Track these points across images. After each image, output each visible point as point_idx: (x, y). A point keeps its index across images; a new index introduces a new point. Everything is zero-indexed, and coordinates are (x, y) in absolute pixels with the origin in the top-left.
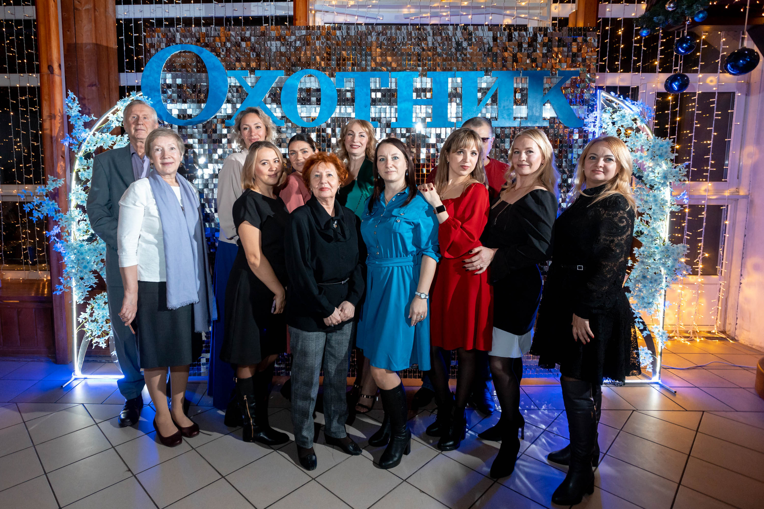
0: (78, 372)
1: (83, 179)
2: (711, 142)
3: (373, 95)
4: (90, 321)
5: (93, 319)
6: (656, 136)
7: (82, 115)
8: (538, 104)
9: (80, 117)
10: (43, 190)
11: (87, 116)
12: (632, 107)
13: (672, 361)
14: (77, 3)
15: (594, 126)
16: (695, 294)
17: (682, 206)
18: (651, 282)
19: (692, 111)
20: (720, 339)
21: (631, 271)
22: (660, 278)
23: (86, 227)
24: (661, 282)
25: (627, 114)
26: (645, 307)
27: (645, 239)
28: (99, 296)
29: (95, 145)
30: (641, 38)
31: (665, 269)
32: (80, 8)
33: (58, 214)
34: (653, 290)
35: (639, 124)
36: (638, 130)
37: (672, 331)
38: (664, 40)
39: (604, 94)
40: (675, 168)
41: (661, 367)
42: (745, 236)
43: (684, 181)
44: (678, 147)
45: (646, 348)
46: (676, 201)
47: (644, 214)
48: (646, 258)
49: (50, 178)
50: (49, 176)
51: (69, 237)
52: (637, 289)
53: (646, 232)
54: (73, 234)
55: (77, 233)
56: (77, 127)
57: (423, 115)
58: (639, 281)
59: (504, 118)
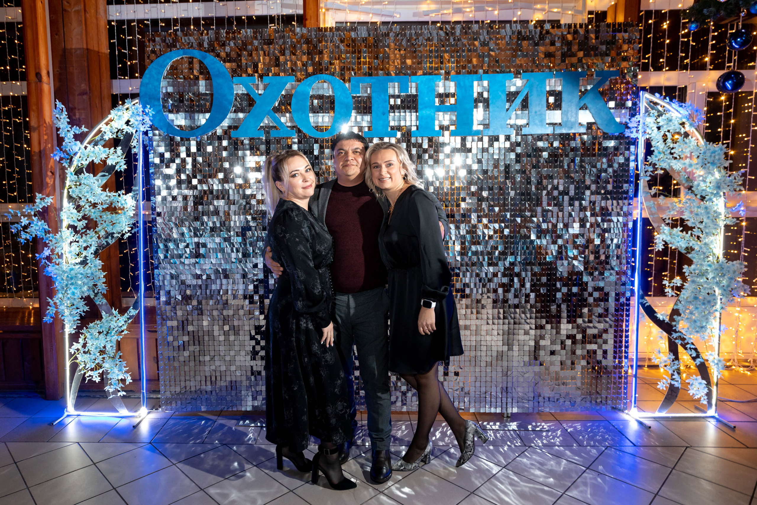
0: (70, 408)
1: (74, 196)
3: (392, 101)
4: (82, 352)
5: (86, 350)
6: (707, 141)
7: (73, 126)
8: (573, 108)
9: (70, 129)
10: (31, 209)
11: (78, 128)
12: (680, 109)
13: (730, 393)
14: (66, 3)
17: (738, 219)
18: (704, 304)
19: (749, 112)
21: (680, 292)
22: (714, 299)
23: (78, 248)
24: (716, 304)
25: (674, 118)
26: (697, 332)
27: (696, 256)
28: (91, 325)
29: (86, 160)
30: (689, 32)
31: (719, 289)
32: (69, 10)
33: (48, 236)
34: (707, 312)
35: (688, 128)
36: (686, 135)
37: (729, 360)
38: (716, 34)
39: (647, 95)
40: (730, 176)
41: (717, 399)
43: (740, 190)
44: (732, 153)
45: (699, 377)
46: (731, 213)
47: (694, 228)
48: (697, 277)
49: (39, 196)
50: (37, 194)
51: (60, 260)
52: (688, 311)
53: (697, 248)
54: (64, 256)
55: (69, 255)
56: (66, 140)
57: (446, 123)
58: (690, 302)
59: (535, 124)
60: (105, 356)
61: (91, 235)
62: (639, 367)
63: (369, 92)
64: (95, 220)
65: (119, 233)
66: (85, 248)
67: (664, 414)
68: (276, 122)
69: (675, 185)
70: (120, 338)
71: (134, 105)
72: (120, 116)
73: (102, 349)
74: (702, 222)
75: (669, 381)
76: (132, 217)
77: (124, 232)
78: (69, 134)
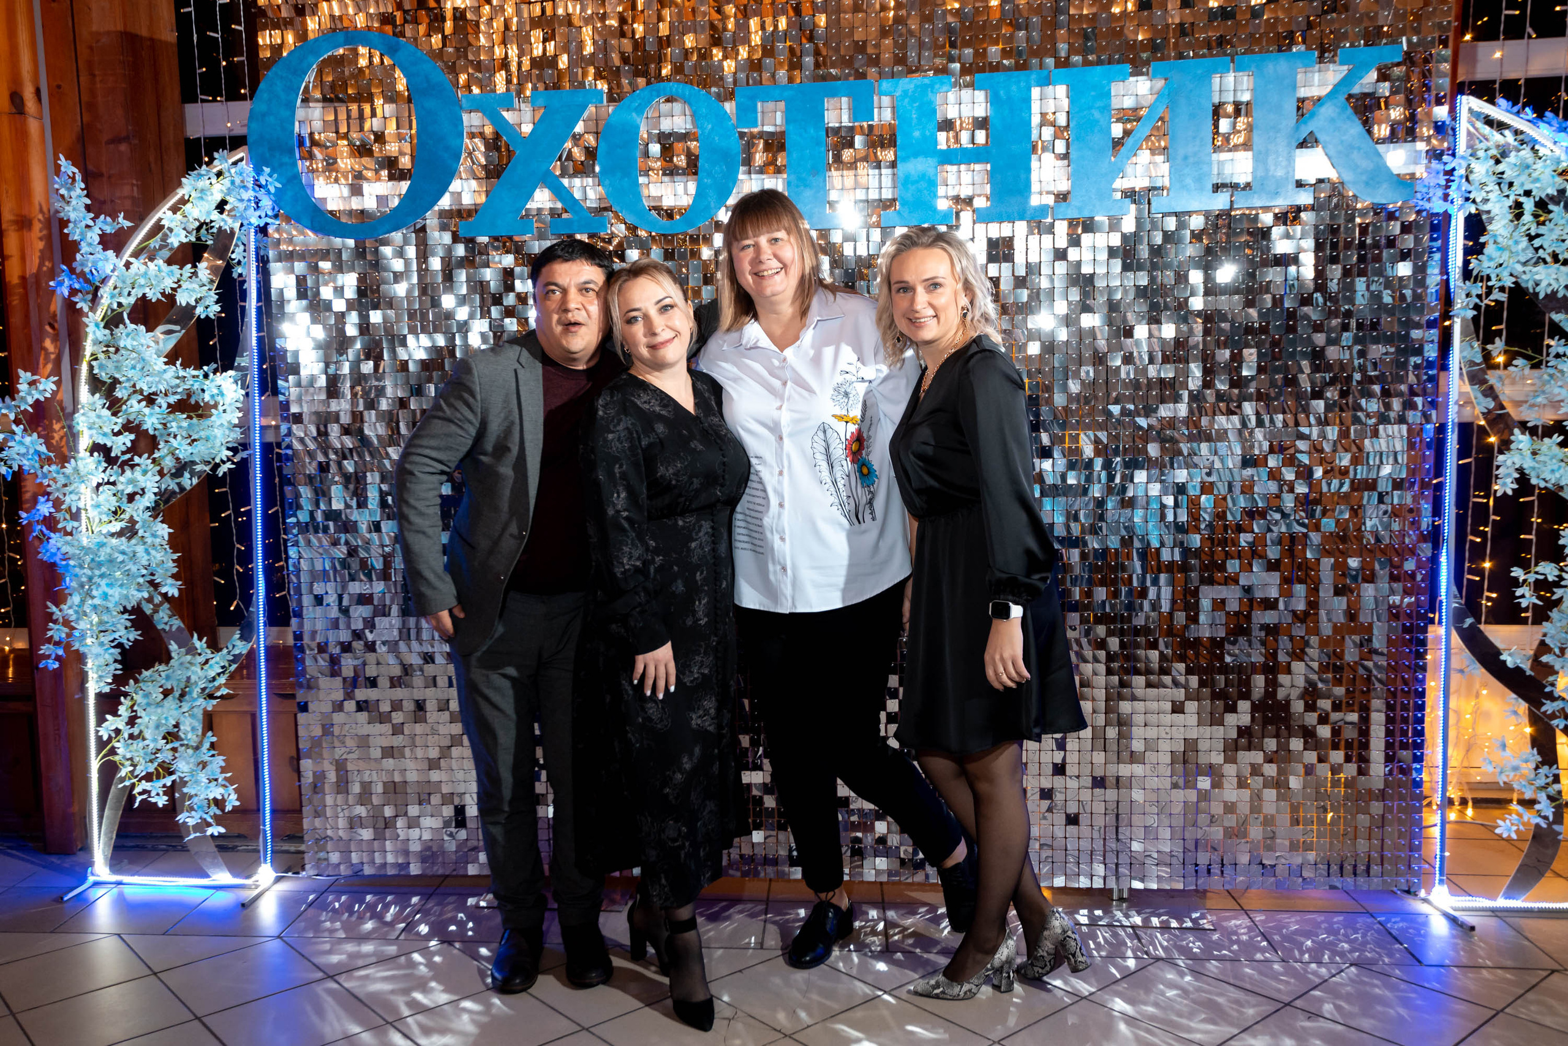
0: (100, 867)
1: (104, 377)
4: (126, 736)
5: (136, 731)
7: (97, 216)
8: (1282, 145)
9: (91, 223)
10: (8, 407)
11: (109, 219)
12: (1563, 136)
15: (1446, 197)
23: (115, 499)
28: (146, 674)
29: (129, 294)
33: (46, 468)
39: (1476, 105)
49: (25, 376)
50: (21, 372)
51: (76, 524)
54: (84, 515)
55: (93, 513)
56: (84, 248)
57: (965, 192)
59: (1184, 187)
60: (176, 744)
61: (144, 467)
63: (779, 121)
64: (151, 432)
65: (207, 463)
66: (131, 498)
67: (1516, 902)
68: (561, 199)
70: (210, 705)
71: (235, 163)
72: (202, 191)
73: (171, 729)
76: (235, 426)
77: (217, 460)
78: (89, 234)
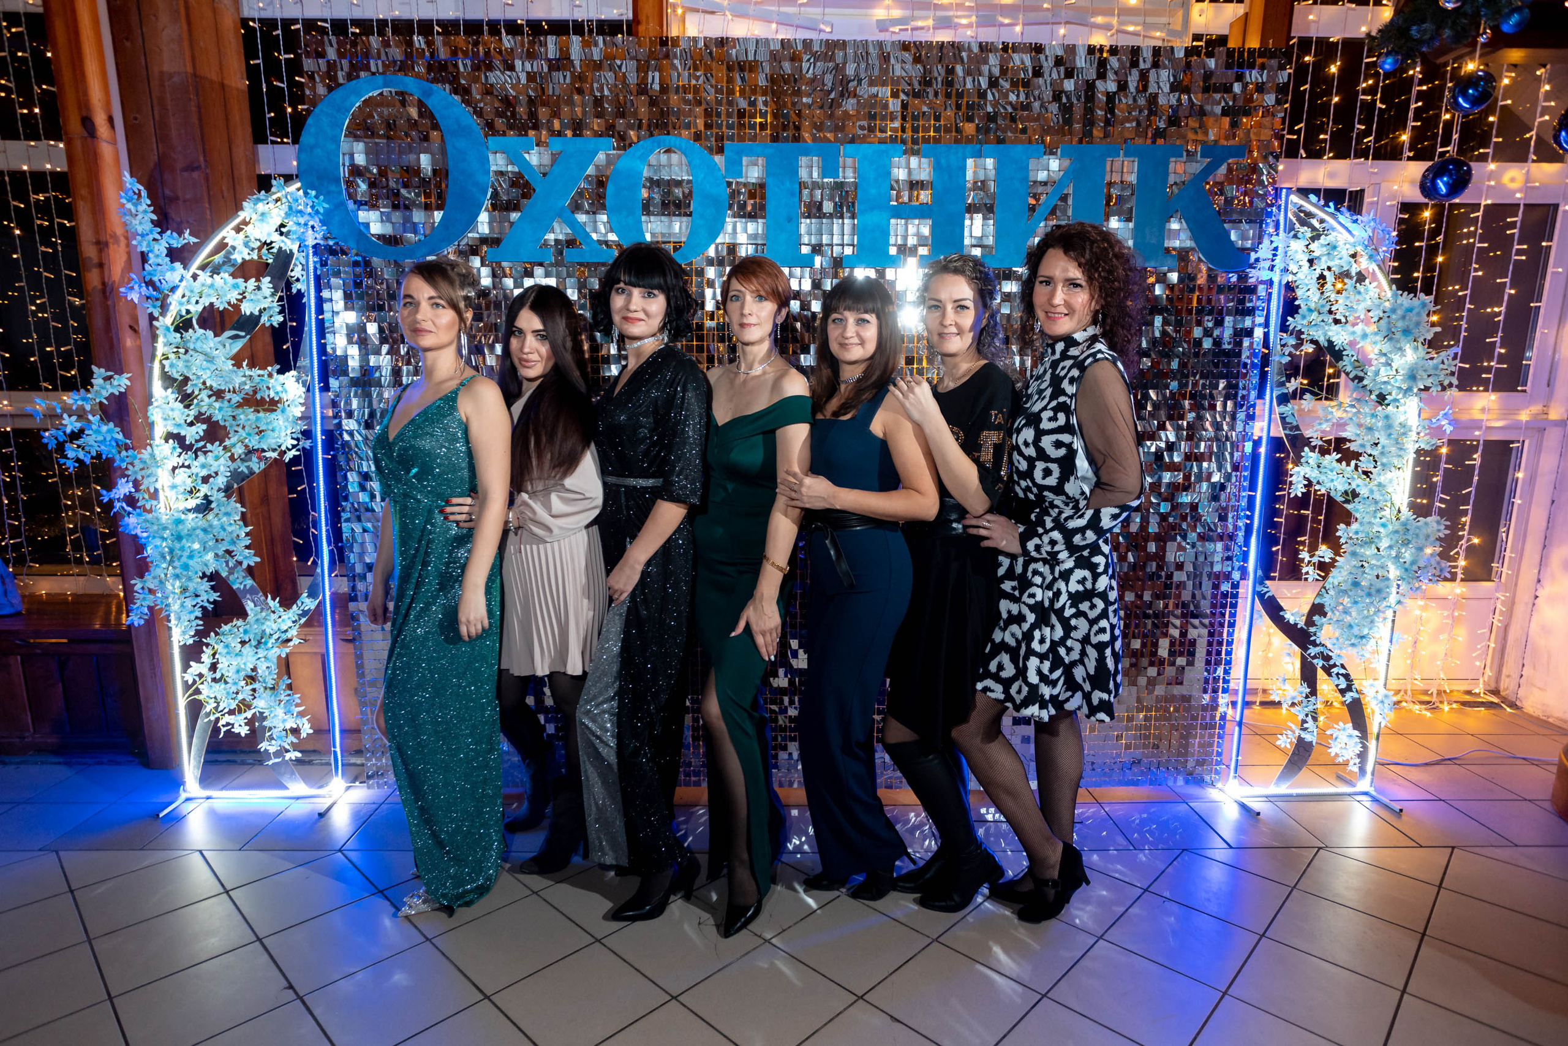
0: (192, 785)
1: (175, 374)
2: (1503, 309)
4: (210, 680)
6: (1397, 290)
8: (1155, 219)
10: (84, 400)
11: (175, 235)
12: (1353, 227)
13: (1397, 749)
15: (1272, 268)
16: (1447, 617)
18: (1369, 595)
19: (1469, 243)
20: (1489, 705)
21: (1329, 572)
22: (1387, 587)
23: (190, 480)
24: (1389, 594)
25: (1341, 243)
26: (1353, 645)
27: (1361, 507)
29: (197, 303)
30: (1377, 82)
31: (1397, 568)
33: (124, 454)
34: (1372, 610)
35: (1363, 264)
36: (1361, 278)
37: (1401, 692)
38: (1425, 88)
39: (1295, 200)
40: (1432, 358)
41: (1376, 763)
42: (1553, 502)
44: (1435, 318)
45: (1349, 724)
46: (1429, 428)
47: (1360, 455)
48: (1361, 546)
49: (99, 372)
50: (95, 368)
51: (154, 503)
52: (1341, 608)
53: (1363, 491)
54: (161, 495)
55: (171, 494)
56: (153, 260)
57: (911, 242)
58: (1345, 592)
60: (256, 685)
61: (216, 453)
62: (1247, 704)
63: (760, 174)
64: (222, 423)
65: (274, 450)
67: (1284, 789)
69: (1330, 377)
70: (284, 652)
71: (291, 192)
72: (263, 214)
73: (250, 673)
74: (1376, 444)
75: (1298, 732)
76: (299, 419)
77: (283, 448)
78: (157, 247)
